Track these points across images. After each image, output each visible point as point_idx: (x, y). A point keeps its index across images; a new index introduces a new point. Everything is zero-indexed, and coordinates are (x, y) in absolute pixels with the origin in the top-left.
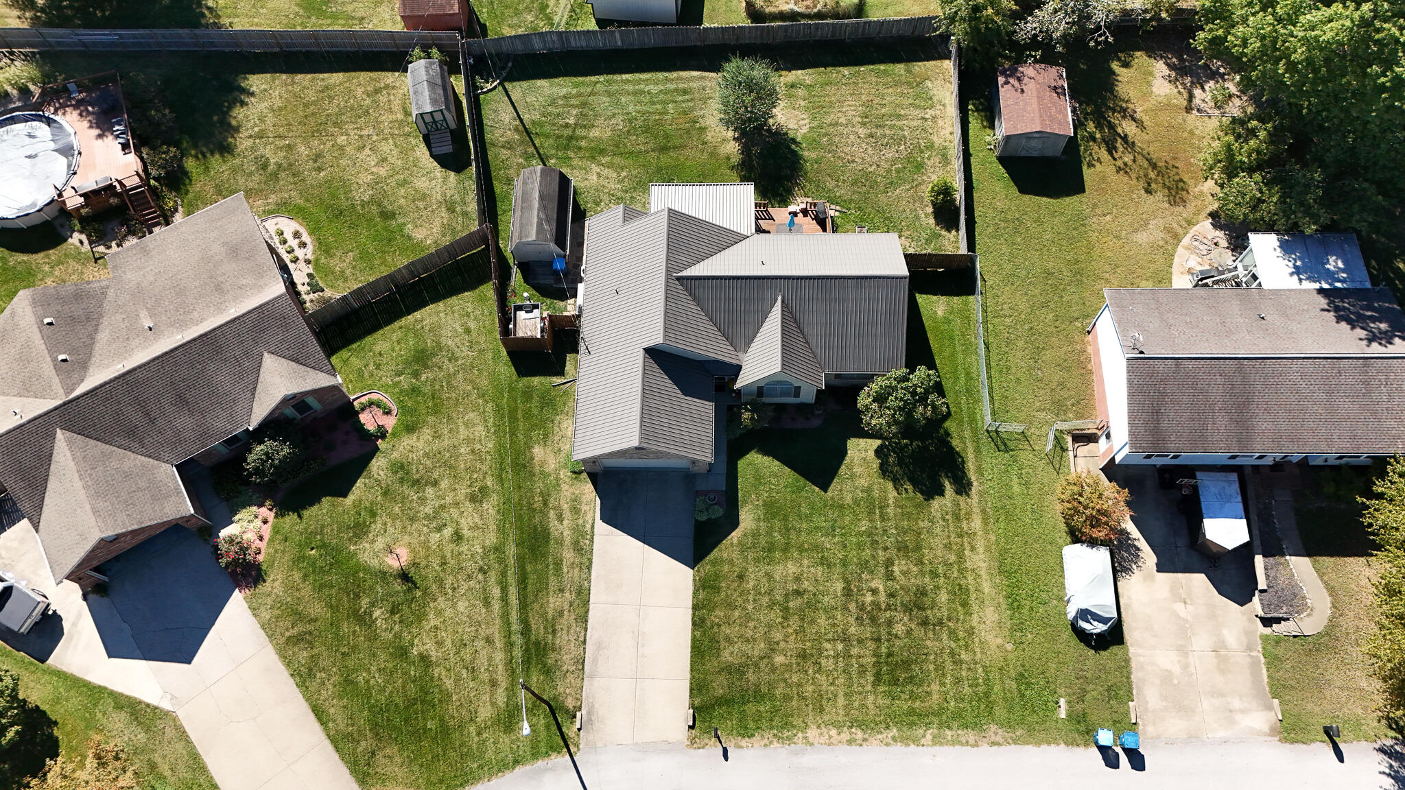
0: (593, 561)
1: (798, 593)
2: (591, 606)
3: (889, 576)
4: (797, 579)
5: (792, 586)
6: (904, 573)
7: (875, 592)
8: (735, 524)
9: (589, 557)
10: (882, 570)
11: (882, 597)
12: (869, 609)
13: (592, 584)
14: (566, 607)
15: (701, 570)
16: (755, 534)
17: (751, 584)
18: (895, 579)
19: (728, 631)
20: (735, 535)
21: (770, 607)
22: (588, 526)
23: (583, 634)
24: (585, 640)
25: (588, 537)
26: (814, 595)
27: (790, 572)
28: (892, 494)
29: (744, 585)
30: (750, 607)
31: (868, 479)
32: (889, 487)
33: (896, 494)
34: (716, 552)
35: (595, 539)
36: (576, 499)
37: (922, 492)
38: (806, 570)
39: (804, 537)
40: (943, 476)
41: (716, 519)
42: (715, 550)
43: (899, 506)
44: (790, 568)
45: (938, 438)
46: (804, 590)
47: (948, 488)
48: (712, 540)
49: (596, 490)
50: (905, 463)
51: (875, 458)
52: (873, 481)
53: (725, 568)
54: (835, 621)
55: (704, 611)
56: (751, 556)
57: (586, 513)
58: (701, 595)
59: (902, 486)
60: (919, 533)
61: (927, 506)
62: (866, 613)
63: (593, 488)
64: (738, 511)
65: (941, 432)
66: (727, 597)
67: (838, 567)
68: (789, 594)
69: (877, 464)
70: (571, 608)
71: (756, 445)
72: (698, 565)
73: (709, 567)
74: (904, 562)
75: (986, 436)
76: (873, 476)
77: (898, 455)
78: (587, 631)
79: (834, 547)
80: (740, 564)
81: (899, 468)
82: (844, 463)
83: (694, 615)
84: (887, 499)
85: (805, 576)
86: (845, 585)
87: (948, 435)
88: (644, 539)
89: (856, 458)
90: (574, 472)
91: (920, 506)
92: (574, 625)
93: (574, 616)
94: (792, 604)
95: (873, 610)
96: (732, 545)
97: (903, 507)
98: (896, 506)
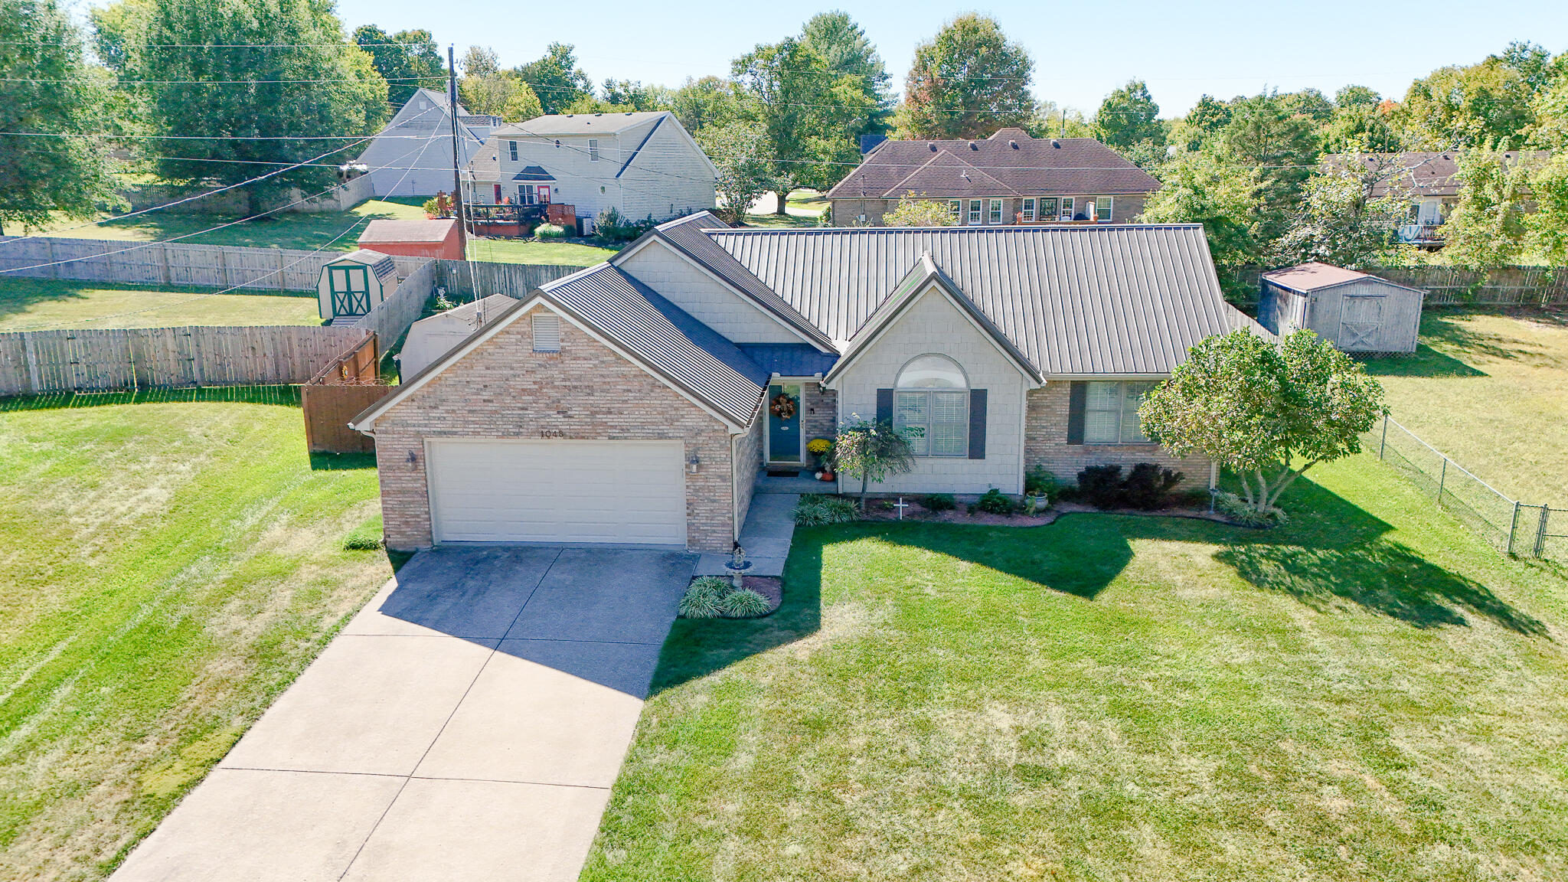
0: (299, 680)
1: (1035, 775)
2: (216, 775)
3: (1387, 759)
4: (1031, 741)
5: (1006, 751)
6: (1448, 755)
7: (1349, 788)
8: (808, 626)
9: (291, 669)
10: (1351, 748)
12: (1349, 830)
13: (258, 725)
14: (119, 770)
15: (673, 702)
16: (869, 644)
17: (858, 742)
18: (1414, 765)
19: (753, 855)
20: (802, 649)
21: (934, 796)
22: (328, 623)
23: (120, 844)
24: (118, 861)
25: (317, 636)
26: (1108, 782)
27: (1003, 725)
28: (1300, 615)
29: (831, 741)
30: (850, 800)
31: (1211, 590)
32: (1286, 604)
33: (1313, 613)
34: (736, 672)
35: (337, 642)
36: (325, 583)
37: (1393, 614)
38: (1058, 724)
39: (1037, 663)
40: (1440, 600)
41: (745, 618)
42: (733, 669)
43: (1335, 633)
44: (1001, 717)
45: (1382, 550)
46: (1064, 769)
47: (1470, 618)
48: (725, 653)
49: (396, 570)
50: (1313, 574)
51: (1217, 564)
52: (1227, 593)
53: (761, 704)
54: (1220, 859)
55: (663, 797)
56: (858, 685)
57: (340, 600)
58: (658, 758)
59: (1324, 602)
60: (1438, 681)
61: (1429, 638)
62: (1342, 843)
63: (389, 567)
64: (818, 609)
65: (1384, 544)
66: (760, 767)
67: (1177, 723)
68: (1004, 774)
69: (1231, 572)
70: (135, 775)
71: (876, 535)
72: (667, 693)
73: (702, 698)
74: (1422, 731)
75: (1518, 566)
76: (1225, 587)
77: (1283, 562)
78: (145, 836)
79: (1149, 687)
80: (817, 700)
81: (1296, 578)
82: (1129, 567)
83: (617, 803)
84: (1287, 619)
85: (1059, 736)
86: (1223, 763)
87: (1408, 550)
88: (500, 644)
89: (1163, 564)
90: (354, 547)
91: (1404, 636)
92: (108, 818)
93: (127, 796)
94: (1020, 801)
95: (1368, 833)
96: (792, 662)
97: (1347, 634)
98: (1325, 632)
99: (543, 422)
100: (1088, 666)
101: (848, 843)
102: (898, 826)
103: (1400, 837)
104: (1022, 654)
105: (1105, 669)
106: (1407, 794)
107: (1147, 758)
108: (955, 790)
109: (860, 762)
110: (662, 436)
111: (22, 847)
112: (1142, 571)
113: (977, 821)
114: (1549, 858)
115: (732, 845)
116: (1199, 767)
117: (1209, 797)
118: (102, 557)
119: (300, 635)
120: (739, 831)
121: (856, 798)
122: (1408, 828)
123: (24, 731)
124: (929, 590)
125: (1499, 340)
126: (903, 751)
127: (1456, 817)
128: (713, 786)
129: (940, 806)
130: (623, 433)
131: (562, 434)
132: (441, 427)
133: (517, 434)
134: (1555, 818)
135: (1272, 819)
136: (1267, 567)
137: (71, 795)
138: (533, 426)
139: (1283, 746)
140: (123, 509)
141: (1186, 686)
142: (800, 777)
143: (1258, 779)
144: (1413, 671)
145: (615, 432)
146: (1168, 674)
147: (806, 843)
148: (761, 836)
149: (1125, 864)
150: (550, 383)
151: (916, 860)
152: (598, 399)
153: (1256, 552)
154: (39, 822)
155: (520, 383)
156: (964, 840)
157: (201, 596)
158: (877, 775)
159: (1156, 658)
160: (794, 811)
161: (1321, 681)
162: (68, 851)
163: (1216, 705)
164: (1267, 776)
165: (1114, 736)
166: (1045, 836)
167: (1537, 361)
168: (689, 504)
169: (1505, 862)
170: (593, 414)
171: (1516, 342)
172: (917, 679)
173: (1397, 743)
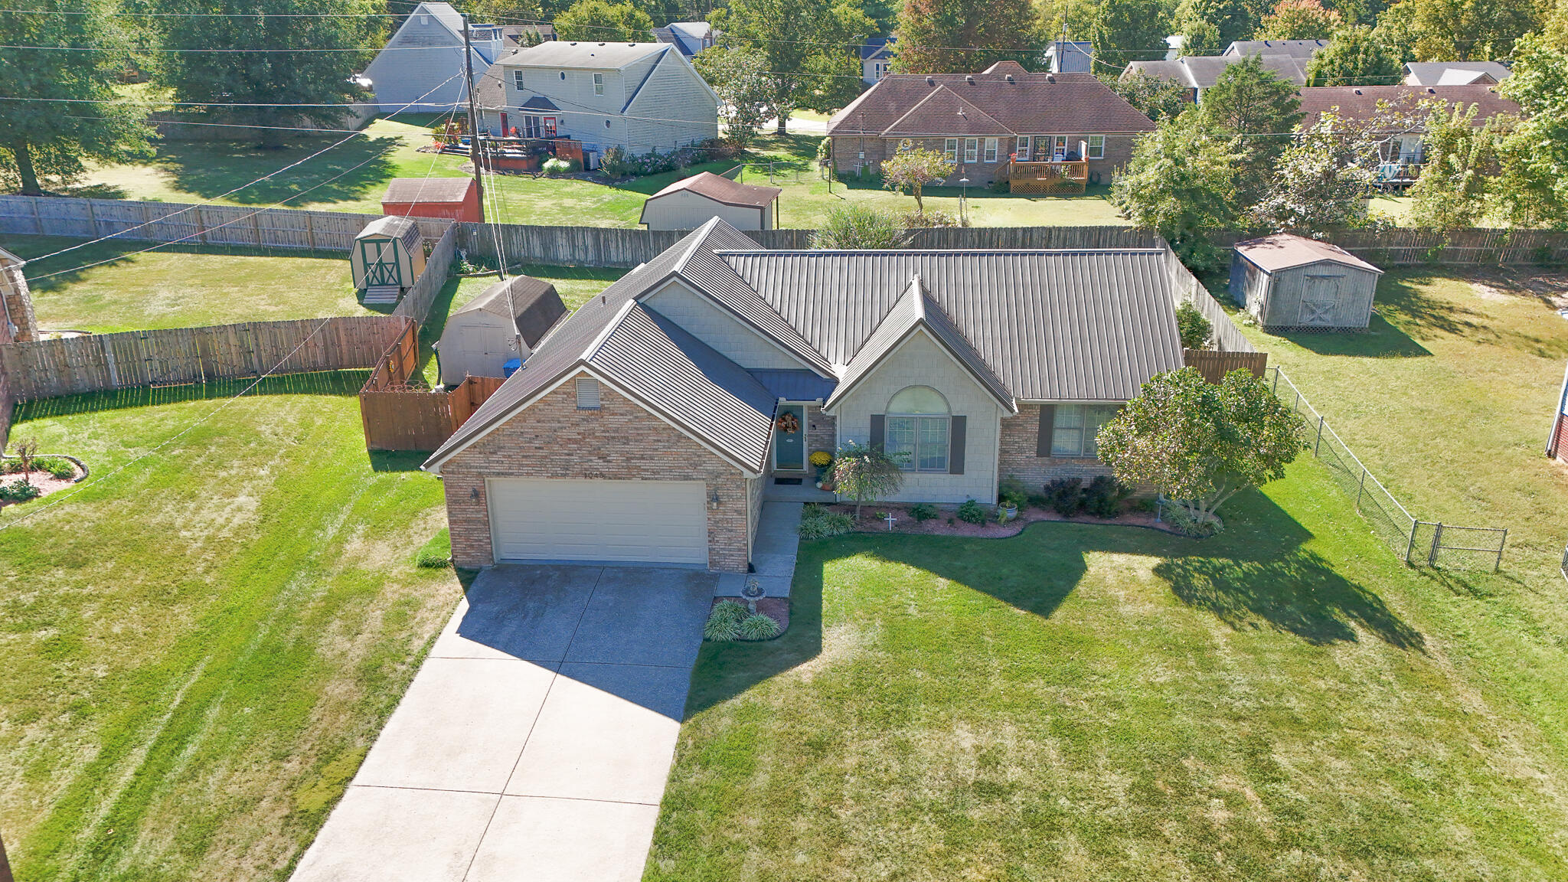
0: (403, 702)
1: (989, 791)
2: (351, 792)
3: (1266, 773)
4: (988, 760)
5: (968, 771)
6: (1316, 769)
7: (1232, 801)
8: (811, 648)
9: (394, 692)
10: (1240, 764)
11: (1262, 818)
12: (1226, 838)
13: (377, 746)
14: (275, 788)
15: (704, 725)
16: (861, 668)
17: (851, 762)
18: (1287, 779)
19: (770, 865)
20: (806, 671)
21: (910, 811)
22: (417, 645)
23: (290, 854)
24: (291, 869)
25: (410, 660)
26: (1046, 796)
27: (967, 744)
28: (1218, 631)
29: (830, 760)
30: (845, 815)
31: (1148, 607)
32: (1208, 620)
33: (1229, 630)
34: (752, 695)
35: (427, 665)
36: (408, 604)
37: (1295, 631)
38: (1010, 743)
39: (997, 683)
40: (1338, 615)
41: (760, 640)
42: (750, 692)
43: (1245, 650)
44: (965, 737)
45: (1298, 562)
46: (1012, 786)
47: (1361, 633)
48: (743, 675)
49: (466, 590)
50: (1236, 589)
51: (1156, 579)
52: (1161, 609)
53: (775, 726)
54: (1125, 864)
55: (700, 812)
56: (851, 707)
57: (423, 622)
58: (695, 777)
59: (1240, 619)
60: (1319, 697)
61: (1321, 654)
62: (1220, 849)
63: (460, 587)
64: (820, 632)
65: (1302, 555)
66: (774, 786)
67: (1104, 742)
68: (964, 791)
69: (1165, 587)
70: (289, 793)
71: (869, 549)
72: (699, 716)
73: (727, 721)
74: (1299, 747)
75: (1412, 574)
76: (1159, 603)
77: (1212, 577)
78: (307, 846)
79: (1086, 706)
80: (819, 721)
81: (1220, 593)
82: (1082, 582)
83: (664, 818)
84: (1207, 636)
85: (1010, 755)
86: (1136, 779)
87: (1321, 560)
88: (561, 667)
89: (1111, 579)
90: (426, 565)
91: (1301, 652)
92: (276, 832)
93: (286, 812)
94: (975, 814)
95: (1240, 841)
96: (799, 685)
97: (1254, 651)
98: (1237, 650)
99: (585, 466)
100: (1037, 686)
101: (843, 853)
102: (881, 838)
103: (1265, 844)
104: (986, 674)
105: (1052, 689)
106: (1277, 805)
107: (1077, 775)
108: (926, 805)
109: (853, 780)
110: (687, 478)
111: (215, 856)
112: (1091, 586)
113: (942, 833)
114: (1376, 862)
115: (754, 855)
116: (1118, 783)
117: (1124, 809)
118: (214, 573)
119: (396, 658)
120: (760, 843)
121: (849, 813)
122: (1272, 837)
123: (190, 750)
124: (912, 610)
125: (1451, 309)
126: (886, 770)
127: (1314, 827)
128: (738, 803)
129: (914, 820)
130: (655, 475)
131: (602, 476)
132: (498, 468)
133: (564, 475)
134: (1388, 826)
135: (1169, 828)
136: (1198, 581)
137: (241, 811)
138: (577, 469)
139: (1186, 763)
140: (221, 521)
141: (1118, 706)
142: (805, 795)
143: (1163, 794)
144: (1302, 688)
145: (647, 475)
146: (1103, 693)
147: (810, 852)
148: (775, 848)
149: (1053, 869)
150: (592, 433)
151: (894, 868)
152: (633, 448)
153: (1191, 565)
154: (222, 835)
155: (564, 434)
156: (931, 850)
157: (306, 614)
158: (866, 792)
159: (1095, 677)
160: (801, 825)
161: (1226, 699)
162: (250, 860)
163: (1137, 724)
164: (1170, 791)
165: (1053, 754)
166: (994, 846)
167: (1480, 336)
168: (710, 533)
169: (1342, 865)
170: (628, 459)
171: (1466, 311)
172: (900, 701)
173: (1277, 758)
